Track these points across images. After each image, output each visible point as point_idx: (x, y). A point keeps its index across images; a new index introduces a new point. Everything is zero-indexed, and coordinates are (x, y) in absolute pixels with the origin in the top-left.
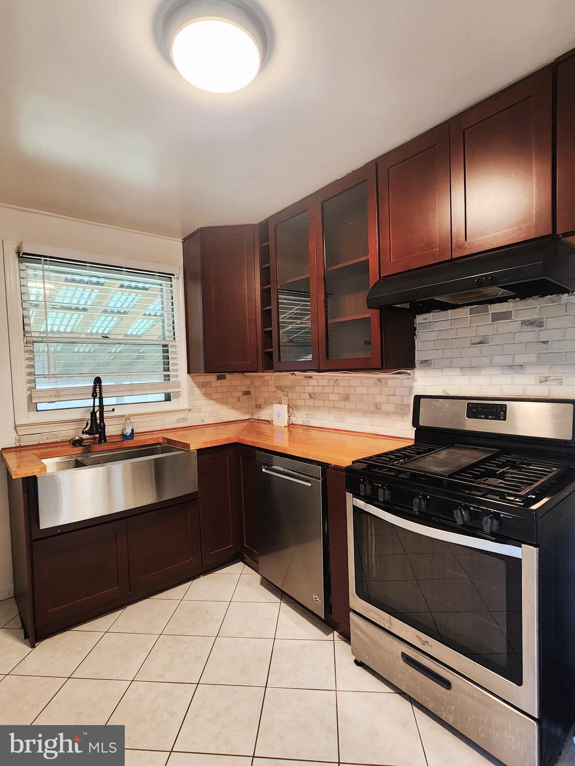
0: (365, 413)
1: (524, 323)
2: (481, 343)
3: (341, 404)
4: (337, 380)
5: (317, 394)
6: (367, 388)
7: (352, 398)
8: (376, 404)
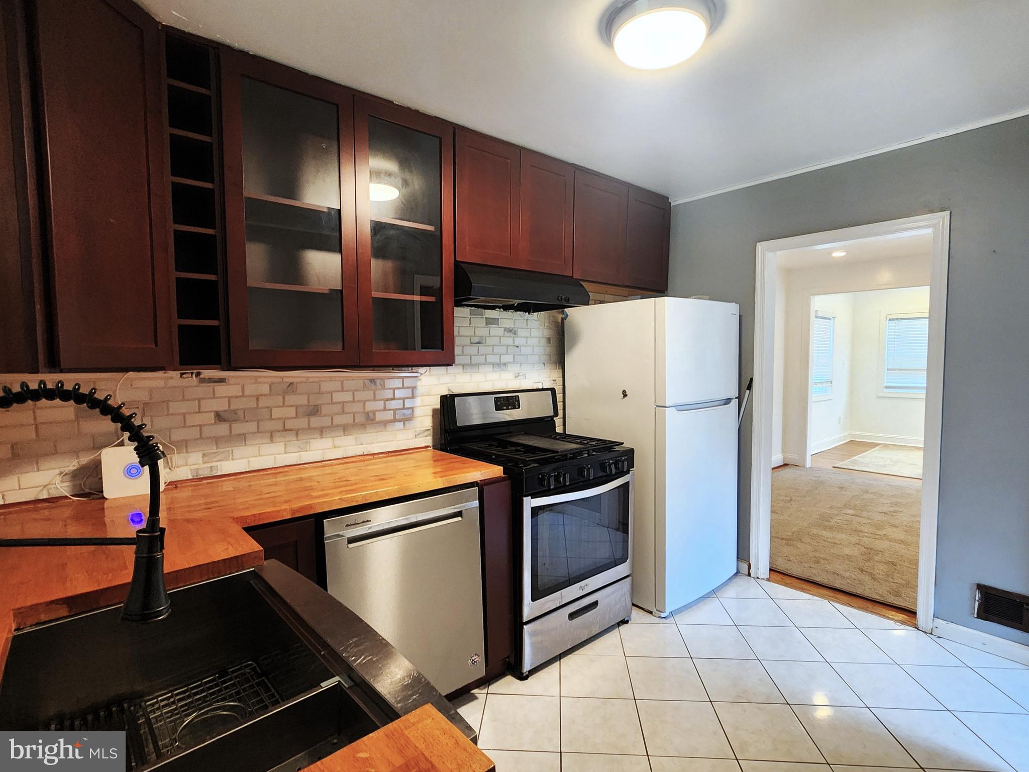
0: (346, 429)
1: (506, 329)
2: (478, 343)
3: (302, 422)
4: (292, 384)
5: (239, 412)
6: (352, 393)
7: (325, 410)
8: (367, 414)
